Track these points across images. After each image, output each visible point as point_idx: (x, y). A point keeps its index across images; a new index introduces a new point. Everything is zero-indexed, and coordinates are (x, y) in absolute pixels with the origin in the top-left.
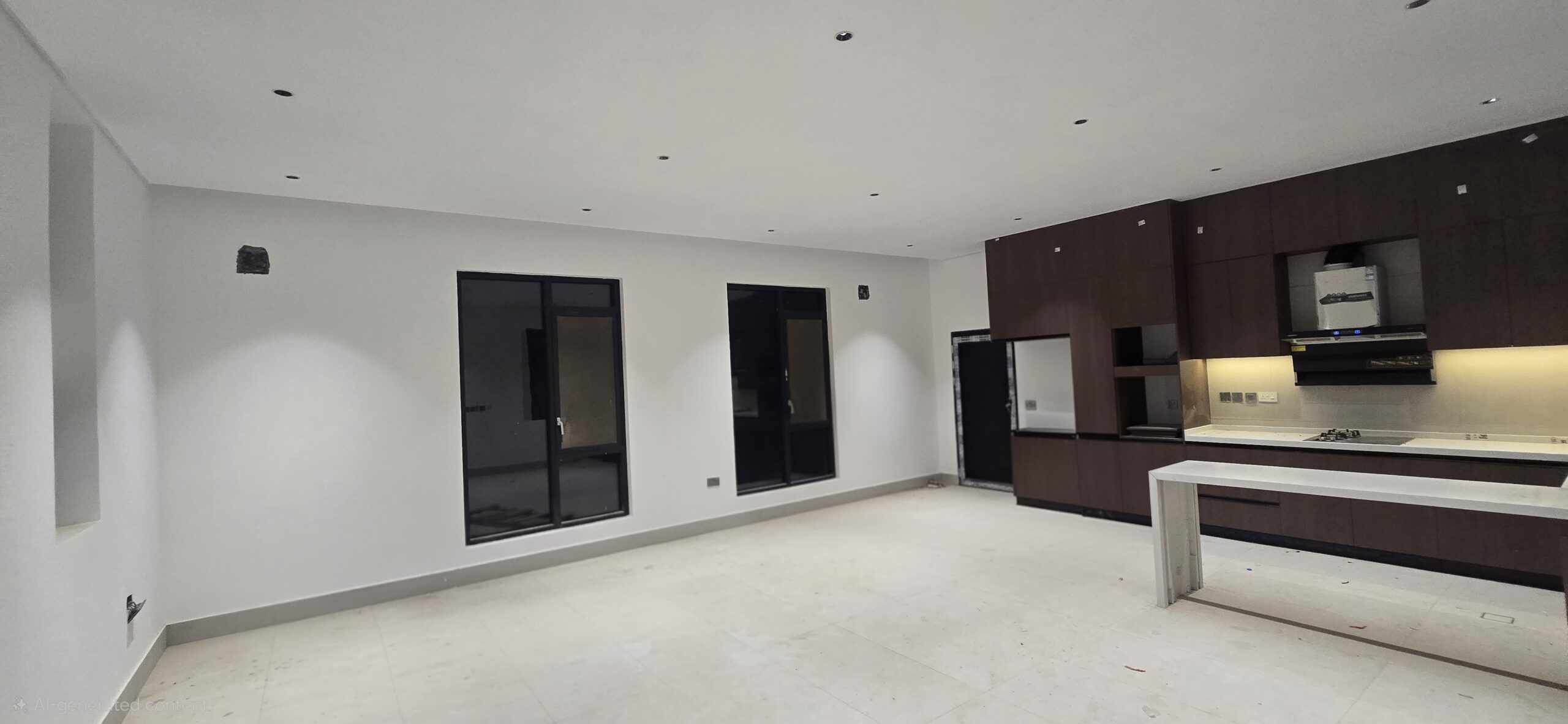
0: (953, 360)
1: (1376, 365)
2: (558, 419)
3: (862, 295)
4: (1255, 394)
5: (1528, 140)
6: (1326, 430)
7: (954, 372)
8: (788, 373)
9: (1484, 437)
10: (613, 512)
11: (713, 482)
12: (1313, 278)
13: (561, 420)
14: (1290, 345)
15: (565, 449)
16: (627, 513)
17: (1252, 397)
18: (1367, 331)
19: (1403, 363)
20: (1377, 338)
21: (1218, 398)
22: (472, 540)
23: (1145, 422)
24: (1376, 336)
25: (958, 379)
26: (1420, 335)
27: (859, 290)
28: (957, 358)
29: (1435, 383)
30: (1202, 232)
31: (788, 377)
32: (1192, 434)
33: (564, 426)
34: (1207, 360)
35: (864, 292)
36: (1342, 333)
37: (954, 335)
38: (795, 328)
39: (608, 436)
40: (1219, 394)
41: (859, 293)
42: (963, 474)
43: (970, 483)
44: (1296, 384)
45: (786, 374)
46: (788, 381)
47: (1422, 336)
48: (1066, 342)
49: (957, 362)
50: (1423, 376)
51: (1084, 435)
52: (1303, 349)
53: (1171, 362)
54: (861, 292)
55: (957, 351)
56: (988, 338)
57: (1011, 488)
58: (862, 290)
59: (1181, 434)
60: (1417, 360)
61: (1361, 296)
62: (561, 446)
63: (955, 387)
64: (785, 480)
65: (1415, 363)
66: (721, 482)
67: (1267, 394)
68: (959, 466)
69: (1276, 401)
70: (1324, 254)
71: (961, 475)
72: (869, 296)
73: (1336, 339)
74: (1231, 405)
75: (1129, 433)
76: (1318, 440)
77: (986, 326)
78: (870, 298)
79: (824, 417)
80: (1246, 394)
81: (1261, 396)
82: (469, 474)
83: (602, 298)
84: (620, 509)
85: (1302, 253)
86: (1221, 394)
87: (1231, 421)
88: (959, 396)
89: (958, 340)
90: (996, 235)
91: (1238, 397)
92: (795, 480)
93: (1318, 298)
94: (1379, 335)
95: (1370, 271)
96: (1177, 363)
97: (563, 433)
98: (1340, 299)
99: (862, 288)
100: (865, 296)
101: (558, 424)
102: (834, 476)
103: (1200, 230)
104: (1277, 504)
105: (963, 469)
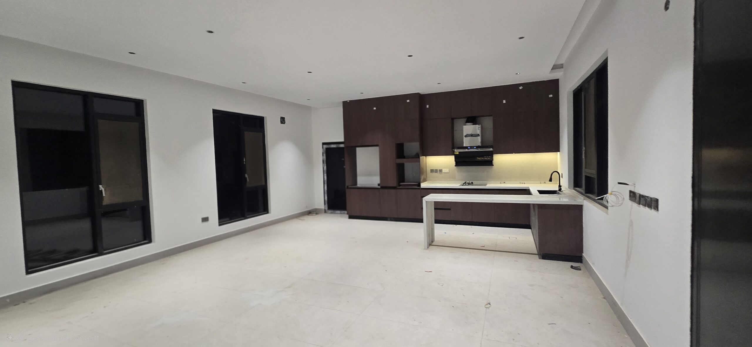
0: (323, 155)
1: (478, 159)
2: (100, 186)
3: (282, 121)
4: (442, 170)
5: (521, 88)
6: (464, 182)
7: (323, 161)
8: (245, 160)
9: (504, 183)
10: (140, 242)
11: (205, 220)
12: (463, 128)
13: (102, 187)
14: (454, 152)
15: (106, 205)
16: (150, 241)
17: (441, 171)
18: (478, 147)
19: (485, 158)
20: (479, 150)
21: (430, 171)
22: (30, 270)
23: (404, 182)
24: (479, 149)
25: (325, 164)
26: (490, 149)
27: (281, 119)
28: (325, 155)
29: (493, 165)
30: (428, 107)
31: (245, 162)
32: (423, 185)
33: (105, 190)
34: (427, 157)
35: (283, 120)
36: (471, 147)
37: (324, 144)
38: (249, 136)
39: (137, 196)
40: (430, 170)
41: (281, 121)
42: (327, 208)
43: (330, 211)
44: (455, 166)
45: (244, 161)
46: (245, 164)
47: (491, 149)
48: (377, 149)
49: (325, 157)
50: (490, 163)
51: (383, 187)
52: (458, 153)
53: (417, 157)
54: (282, 120)
55: (325, 152)
56: (342, 146)
57: (346, 212)
58: (282, 119)
59: (419, 185)
60: (489, 158)
61: (476, 135)
62: (102, 203)
63: (323, 168)
64: (243, 216)
65: (489, 159)
66: (210, 219)
67: (445, 169)
68: (325, 204)
69: (448, 172)
70: (466, 119)
71: (326, 208)
72: (285, 122)
73: (468, 150)
74: (434, 174)
75: (400, 185)
76: (463, 185)
77: (342, 140)
78: (286, 123)
79: (264, 183)
80: (439, 170)
81: (443, 171)
82: (26, 224)
83: (131, 110)
84: (145, 239)
85: (459, 118)
86: (431, 170)
87: (434, 180)
88: (325, 172)
89: (325, 146)
90: (348, 99)
91: (436, 171)
92: (248, 215)
93: (464, 135)
94: (480, 149)
95: (479, 127)
96: (419, 158)
97: (104, 195)
98: (470, 136)
99: (282, 118)
100: (283, 122)
101: (100, 189)
102: (268, 213)
103: (428, 106)
104: (450, 209)
105: (326, 205)
